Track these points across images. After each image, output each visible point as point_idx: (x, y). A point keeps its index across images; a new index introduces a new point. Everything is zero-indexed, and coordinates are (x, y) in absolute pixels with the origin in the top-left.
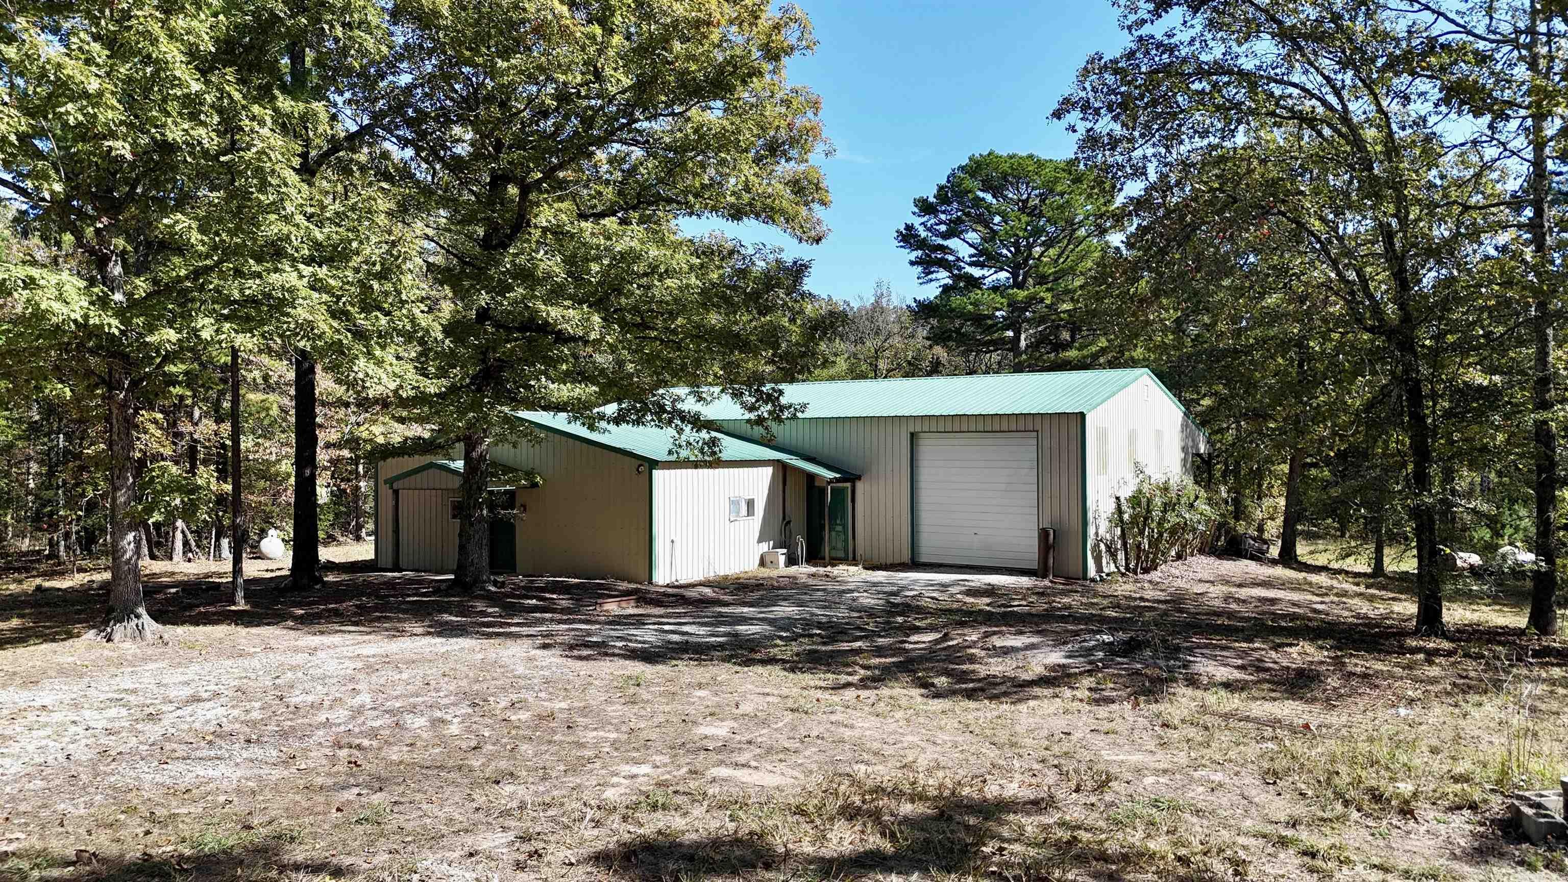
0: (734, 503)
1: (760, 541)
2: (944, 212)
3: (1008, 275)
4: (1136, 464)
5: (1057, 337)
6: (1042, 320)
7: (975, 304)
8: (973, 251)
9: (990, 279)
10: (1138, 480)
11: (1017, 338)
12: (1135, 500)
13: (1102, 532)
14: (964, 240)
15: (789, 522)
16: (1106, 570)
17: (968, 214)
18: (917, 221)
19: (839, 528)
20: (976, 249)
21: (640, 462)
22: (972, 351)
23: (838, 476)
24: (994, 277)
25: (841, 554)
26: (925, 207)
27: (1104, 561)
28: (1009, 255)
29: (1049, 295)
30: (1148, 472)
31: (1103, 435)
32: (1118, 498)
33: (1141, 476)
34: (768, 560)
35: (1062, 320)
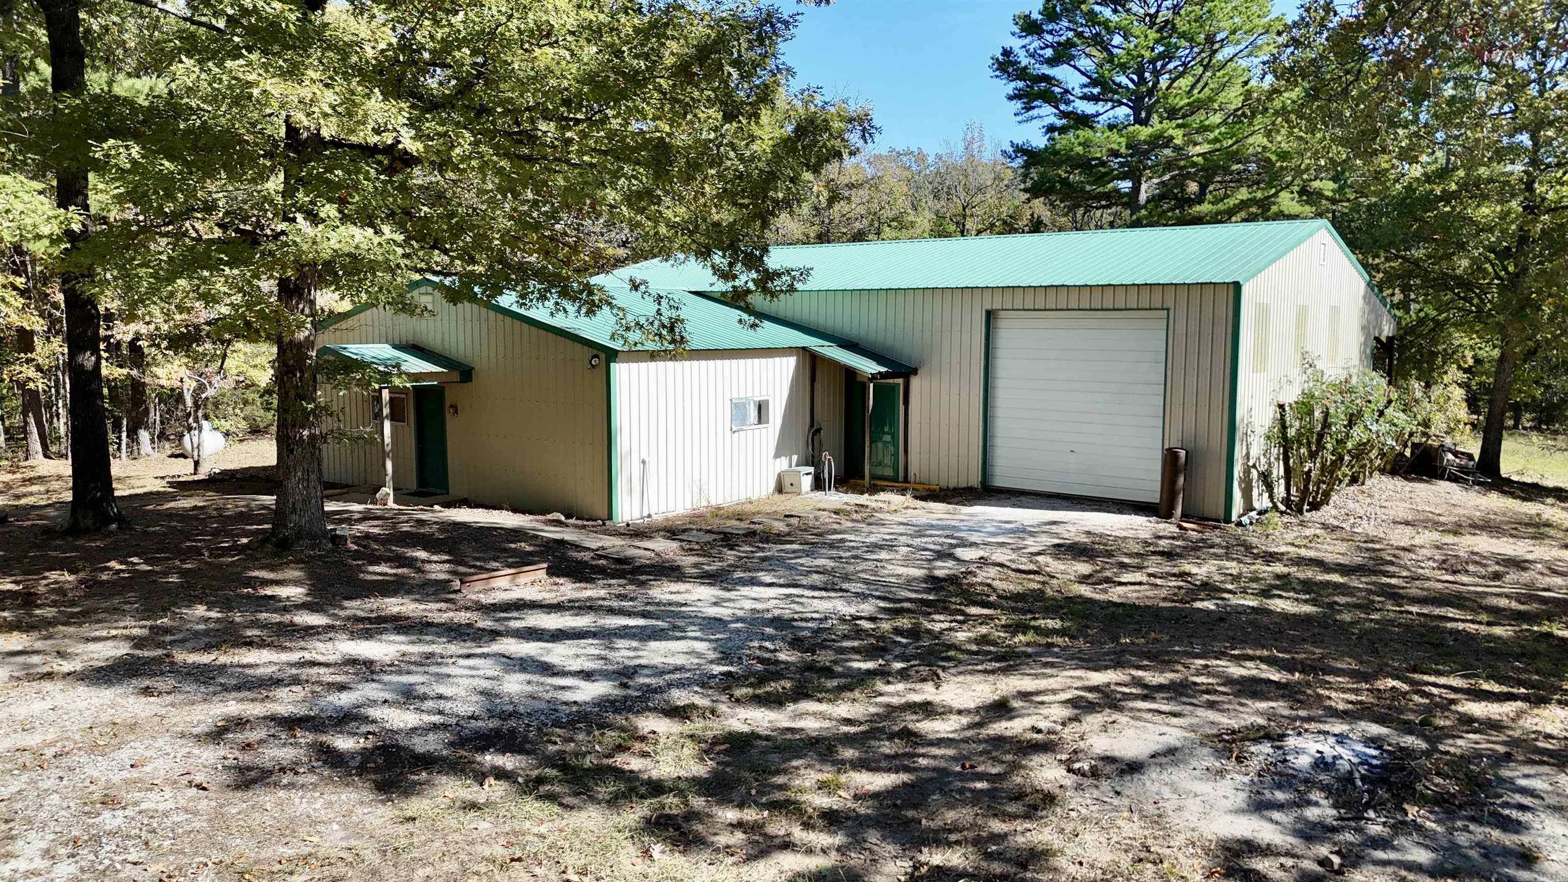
0: (738, 408)
1: (777, 455)
2: (1050, 32)
3: (1128, 111)
4: (1304, 354)
5: (1183, 191)
6: (1169, 165)
7: (1086, 144)
8: (1085, 80)
9: (1105, 116)
10: (1305, 377)
11: (1136, 189)
12: (1305, 407)
13: (1254, 453)
14: (1075, 67)
15: (818, 431)
16: (1256, 505)
17: (1080, 35)
18: (1016, 44)
19: (887, 438)
20: (1089, 77)
21: (595, 352)
22: (1080, 206)
23: (883, 369)
24: (1111, 114)
25: (889, 472)
26: (1030, 27)
27: (1255, 493)
28: (1131, 85)
29: (1180, 132)
30: (1320, 365)
31: (1263, 312)
32: (1281, 407)
33: (1310, 371)
34: (787, 482)
35: (1194, 164)
